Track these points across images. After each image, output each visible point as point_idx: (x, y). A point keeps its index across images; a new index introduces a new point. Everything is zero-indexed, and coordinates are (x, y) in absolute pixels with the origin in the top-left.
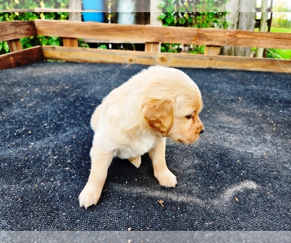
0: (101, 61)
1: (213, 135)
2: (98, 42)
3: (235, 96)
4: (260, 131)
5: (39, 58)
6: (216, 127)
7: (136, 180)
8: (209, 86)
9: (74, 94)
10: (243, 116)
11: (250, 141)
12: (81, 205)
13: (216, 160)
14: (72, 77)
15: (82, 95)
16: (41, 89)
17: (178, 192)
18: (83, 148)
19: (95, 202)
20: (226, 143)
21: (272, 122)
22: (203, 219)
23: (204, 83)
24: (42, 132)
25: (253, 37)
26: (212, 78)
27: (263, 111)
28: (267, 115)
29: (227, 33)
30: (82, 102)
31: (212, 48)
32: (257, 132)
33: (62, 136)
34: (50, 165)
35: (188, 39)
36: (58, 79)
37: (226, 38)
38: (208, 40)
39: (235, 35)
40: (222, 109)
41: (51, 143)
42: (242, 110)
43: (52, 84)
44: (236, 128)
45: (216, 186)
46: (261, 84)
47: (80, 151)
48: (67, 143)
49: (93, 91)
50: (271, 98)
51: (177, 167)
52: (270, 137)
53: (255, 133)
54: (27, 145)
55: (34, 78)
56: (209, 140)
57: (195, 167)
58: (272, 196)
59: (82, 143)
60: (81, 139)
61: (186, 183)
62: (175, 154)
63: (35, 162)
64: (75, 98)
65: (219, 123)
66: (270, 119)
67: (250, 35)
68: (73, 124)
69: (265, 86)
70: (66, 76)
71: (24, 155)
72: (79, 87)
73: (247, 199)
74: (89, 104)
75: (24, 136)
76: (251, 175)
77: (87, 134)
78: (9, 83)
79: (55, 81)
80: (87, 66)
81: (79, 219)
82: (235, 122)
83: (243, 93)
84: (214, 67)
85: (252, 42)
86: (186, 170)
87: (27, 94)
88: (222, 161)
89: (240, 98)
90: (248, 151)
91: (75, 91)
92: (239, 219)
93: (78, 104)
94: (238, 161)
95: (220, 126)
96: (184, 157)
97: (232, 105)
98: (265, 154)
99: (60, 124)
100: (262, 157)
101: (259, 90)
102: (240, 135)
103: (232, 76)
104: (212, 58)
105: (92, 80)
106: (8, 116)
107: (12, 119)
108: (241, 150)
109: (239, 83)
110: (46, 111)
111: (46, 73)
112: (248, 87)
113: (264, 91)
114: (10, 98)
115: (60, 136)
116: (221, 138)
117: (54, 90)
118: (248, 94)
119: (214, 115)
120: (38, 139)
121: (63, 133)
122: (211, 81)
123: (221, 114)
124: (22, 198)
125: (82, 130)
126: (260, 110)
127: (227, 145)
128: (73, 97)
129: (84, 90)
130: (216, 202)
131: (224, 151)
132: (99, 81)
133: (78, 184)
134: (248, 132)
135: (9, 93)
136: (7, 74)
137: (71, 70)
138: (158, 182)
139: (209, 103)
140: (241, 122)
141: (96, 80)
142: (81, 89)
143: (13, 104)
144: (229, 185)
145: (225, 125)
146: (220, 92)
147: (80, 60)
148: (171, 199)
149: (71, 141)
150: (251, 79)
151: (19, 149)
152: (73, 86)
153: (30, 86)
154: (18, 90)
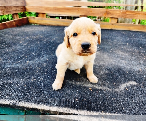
0: (57, 25)
1: (115, 60)
2: (55, 16)
3: (125, 43)
4: (138, 59)
5: (27, 23)
6: (116, 57)
7: (78, 79)
8: (112, 37)
9: (45, 40)
10: (129, 52)
11: (133, 63)
12: (53, 89)
13: (116, 71)
14: (44, 32)
15: (49, 40)
16: (29, 37)
17: (98, 85)
18: (52, 65)
19: (60, 88)
20: (121, 64)
21: (144, 55)
22: (111, 97)
23: (109, 36)
24: (32, 57)
25: (134, 14)
26: (113, 34)
27: (139, 50)
28: (141, 52)
29: (121, 12)
30: (50, 44)
31: (113, 19)
32: (136, 60)
33: (42, 59)
34: (38, 71)
35: (101, 14)
36: (37, 33)
37: (121, 14)
38: (112, 15)
39: (125, 12)
40: (118, 49)
41: (36, 62)
42: (128, 49)
43: (34, 35)
44: (125, 58)
45: (117, 83)
46: (138, 37)
47: (51, 66)
48: (45, 62)
49: (54, 39)
50: (143, 44)
51: (97, 74)
52: (143, 62)
53: (135, 60)
54: (26, 62)
55: (25, 32)
56: (113, 63)
57: (106, 74)
58: (144, 88)
59: (51, 62)
60: (51, 60)
61: (102, 81)
62: (96, 68)
63: (30, 70)
64: (46, 42)
65: (117, 55)
66: (143, 54)
67: (133, 13)
68: (46, 54)
69: (140, 38)
70: (41, 32)
71: (25, 67)
72: (47, 37)
73: (132, 89)
74: (53, 45)
75: (24, 58)
76: (134, 79)
77: (54, 58)
78: (14, 34)
79: (36, 34)
80: (50, 27)
81: (53, 95)
82: (125, 55)
83: (129, 41)
84: (114, 29)
85: (134, 17)
86: (102, 76)
87: (23, 40)
88: (119, 72)
89: (127, 44)
90: (132, 68)
91: (46, 38)
92: (128, 97)
93: (48, 45)
94: (127, 72)
95: (118, 57)
96: (101, 70)
97: (124, 47)
98: (140, 69)
99: (40, 54)
100: (139, 71)
101: (137, 40)
102: (128, 61)
103: (123, 33)
104: (113, 24)
105: (54, 33)
106: (15, 49)
107: (17, 50)
108: (128, 67)
109: (127, 37)
110: (33, 47)
111: (31, 30)
112: (131, 38)
113: (139, 40)
114: (15, 41)
115: (40, 59)
116: (118, 62)
117: (36, 38)
118: (132, 42)
119: (115, 51)
120: (30, 60)
121: (42, 57)
122: (113, 35)
123: (118, 51)
124: (26, 85)
125: (51, 57)
126: (137, 50)
127: (121, 65)
128: (45, 41)
129: (50, 38)
130: (117, 90)
131: (120, 67)
132: (57, 34)
133: (51, 80)
134: (132, 59)
135: (14, 39)
136: (12, 30)
137: (43, 29)
138: (89, 81)
139: (112, 45)
140: (128, 55)
141: (55, 34)
142: (49, 38)
143: (17, 44)
144: (123, 83)
145: (120, 56)
146: (118, 41)
147: (47, 24)
148: (95, 88)
149: (46, 61)
150: (133, 35)
151: (22, 64)
152: (44, 36)
153: (24, 36)
154: (18, 38)
